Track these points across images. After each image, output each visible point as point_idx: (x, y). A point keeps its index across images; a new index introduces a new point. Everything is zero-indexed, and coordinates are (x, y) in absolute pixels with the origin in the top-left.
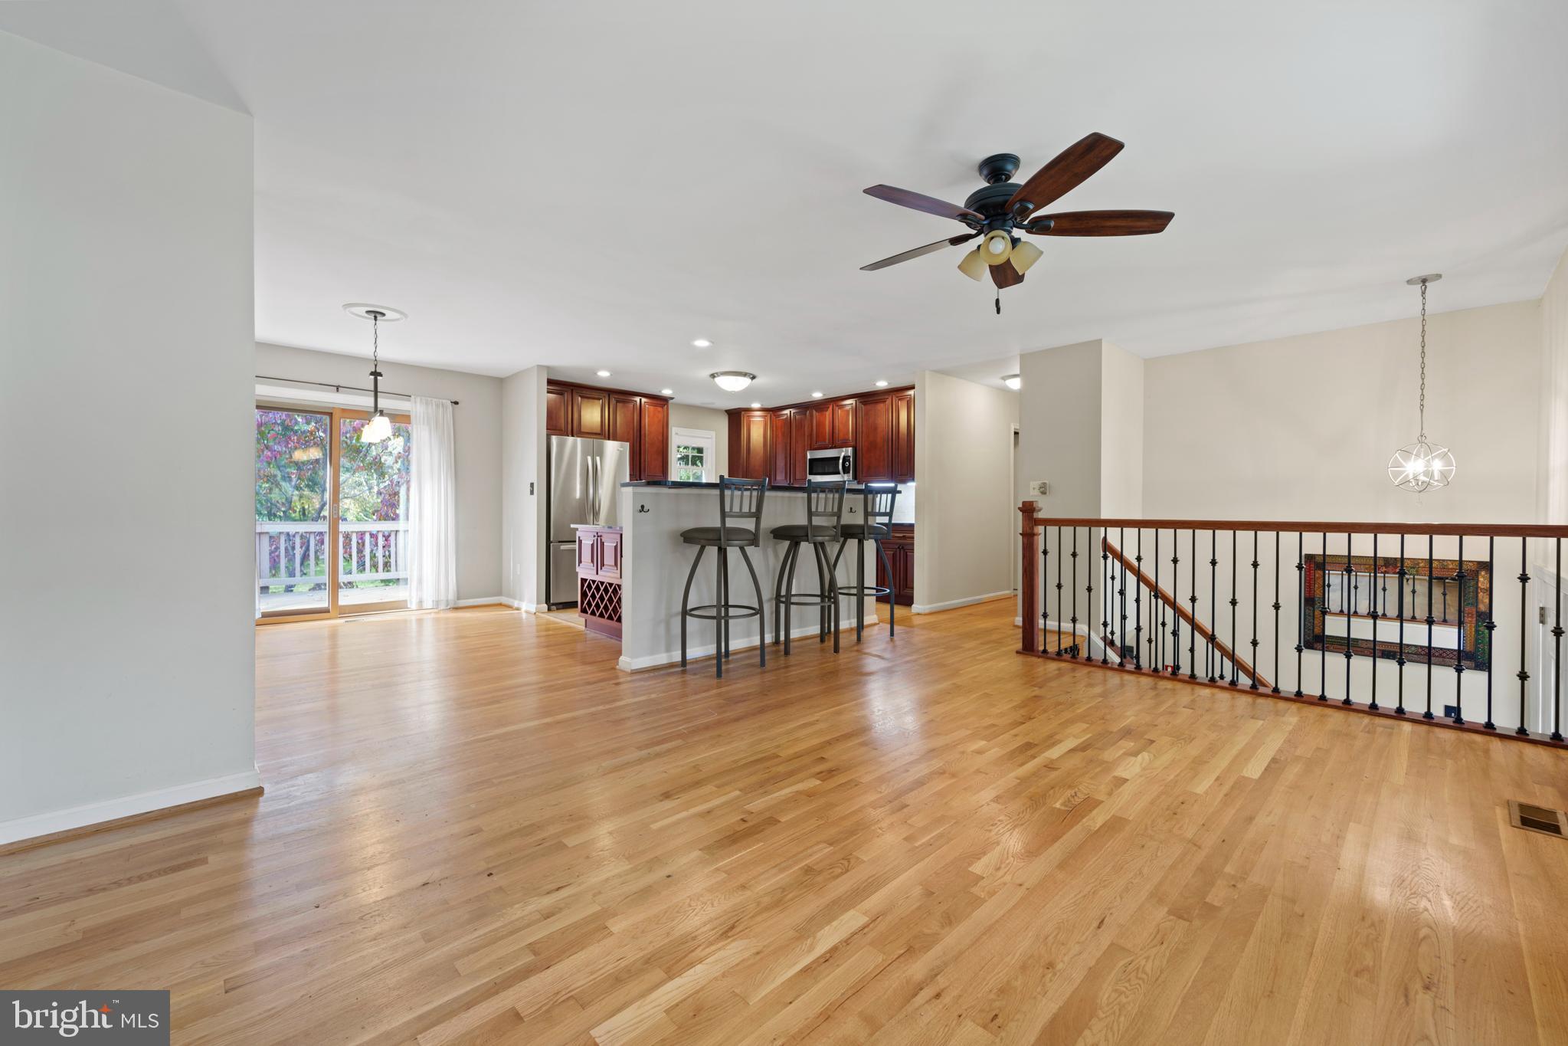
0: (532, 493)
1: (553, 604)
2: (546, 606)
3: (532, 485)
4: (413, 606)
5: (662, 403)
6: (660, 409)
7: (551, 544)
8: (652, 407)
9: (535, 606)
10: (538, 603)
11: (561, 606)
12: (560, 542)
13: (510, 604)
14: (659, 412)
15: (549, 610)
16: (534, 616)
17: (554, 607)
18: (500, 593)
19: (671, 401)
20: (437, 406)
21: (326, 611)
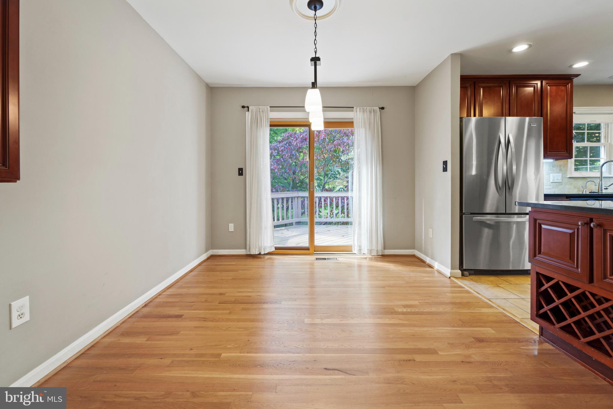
0: (445, 169)
1: (465, 270)
2: (459, 272)
3: (445, 163)
4: (355, 251)
5: (565, 81)
6: (563, 88)
7: (464, 216)
8: (554, 88)
9: (450, 270)
10: (453, 268)
11: (473, 272)
12: (471, 214)
13: (424, 260)
14: (562, 90)
15: (463, 275)
16: (448, 279)
17: (466, 273)
18: (413, 248)
19: (575, 80)
20: (370, 112)
21: (307, 249)
